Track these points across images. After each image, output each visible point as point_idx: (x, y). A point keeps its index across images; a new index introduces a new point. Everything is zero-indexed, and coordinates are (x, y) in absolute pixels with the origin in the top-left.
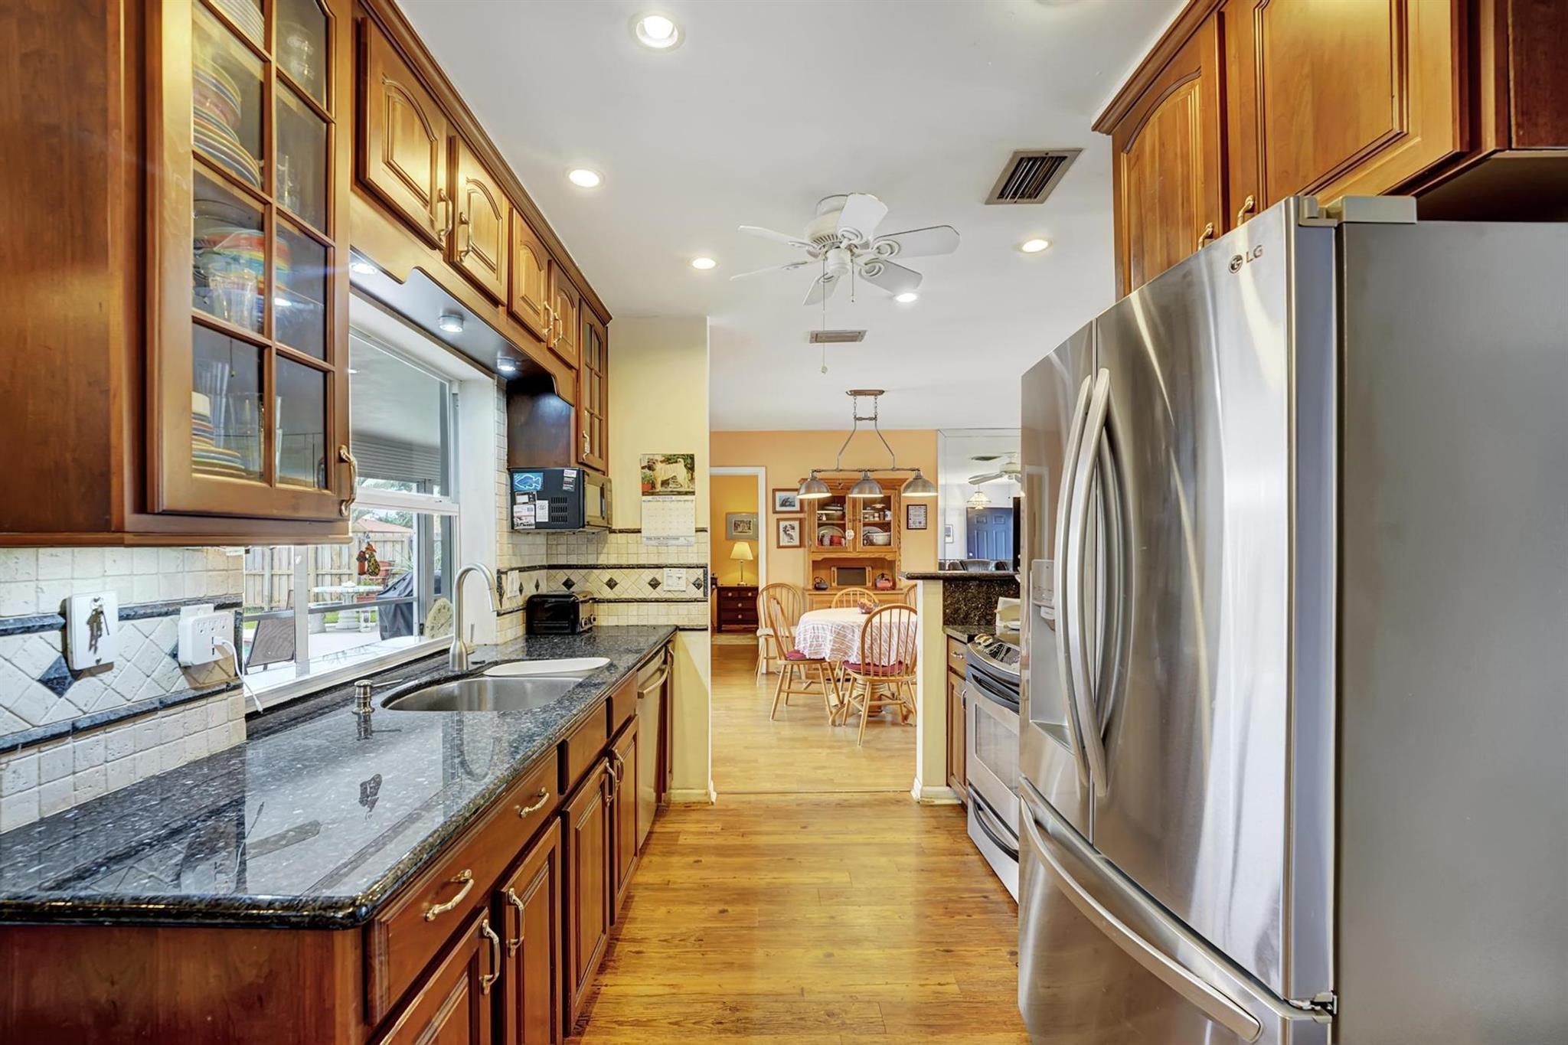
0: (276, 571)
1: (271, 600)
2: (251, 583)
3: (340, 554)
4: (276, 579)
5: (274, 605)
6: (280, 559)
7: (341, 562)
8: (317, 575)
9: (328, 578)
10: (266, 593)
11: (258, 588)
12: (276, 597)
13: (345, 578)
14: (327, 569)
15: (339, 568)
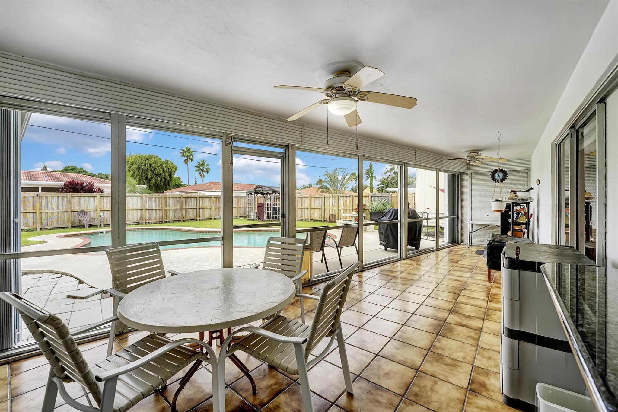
0: (326, 208)
1: (324, 218)
2: (318, 211)
3: (346, 202)
4: (326, 210)
5: (325, 219)
6: (327, 203)
7: (346, 205)
8: (339, 209)
9: (342, 211)
10: (323, 215)
11: (320, 214)
12: (326, 217)
13: (348, 211)
14: (342, 207)
15: (346, 207)
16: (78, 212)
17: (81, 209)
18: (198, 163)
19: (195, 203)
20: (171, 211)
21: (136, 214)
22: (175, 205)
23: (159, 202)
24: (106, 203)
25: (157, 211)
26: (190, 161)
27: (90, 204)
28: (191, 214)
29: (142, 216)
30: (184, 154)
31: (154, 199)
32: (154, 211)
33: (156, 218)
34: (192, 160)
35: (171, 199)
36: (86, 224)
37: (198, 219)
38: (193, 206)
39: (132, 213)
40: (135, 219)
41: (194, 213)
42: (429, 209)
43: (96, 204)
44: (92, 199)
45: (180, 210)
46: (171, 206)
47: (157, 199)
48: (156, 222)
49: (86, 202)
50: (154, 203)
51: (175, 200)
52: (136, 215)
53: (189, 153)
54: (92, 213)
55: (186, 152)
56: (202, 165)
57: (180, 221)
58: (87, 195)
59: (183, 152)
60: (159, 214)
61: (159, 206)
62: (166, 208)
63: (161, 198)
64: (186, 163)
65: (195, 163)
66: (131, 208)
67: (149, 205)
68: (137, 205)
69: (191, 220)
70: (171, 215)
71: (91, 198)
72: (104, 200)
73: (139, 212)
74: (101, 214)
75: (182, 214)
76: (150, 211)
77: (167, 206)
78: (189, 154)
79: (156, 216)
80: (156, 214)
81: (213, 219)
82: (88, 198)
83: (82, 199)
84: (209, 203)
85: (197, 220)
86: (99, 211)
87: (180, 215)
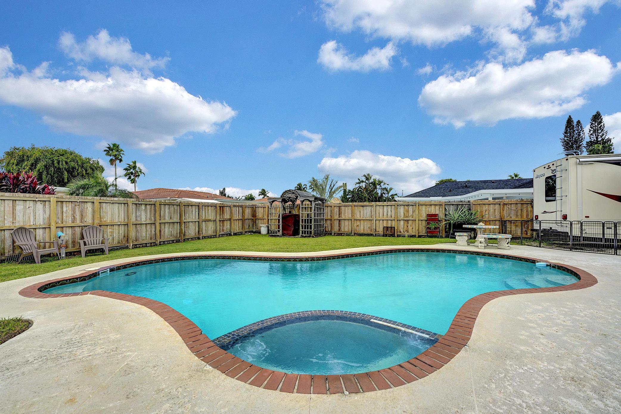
16: (12, 231)
17: (18, 225)
18: (128, 166)
19: (197, 213)
20: (167, 225)
21: (117, 231)
22: (172, 217)
23: (150, 211)
24: (66, 213)
25: (148, 226)
26: (118, 161)
27: (35, 215)
28: (192, 231)
29: (126, 235)
30: (111, 152)
31: (143, 207)
32: (144, 227)
33: (146, 237)
34: (121, 161)
35: (167, 207)
36: (37, 252)
37: (201, 237)
38: (194, 218)
39: (111, 230)
40: (116, 241)
41: (195, 229)
42: (588, 217)
43: (47, 215)
44: (40, 206)
45: (178, 223)
46: (167, 218)
47: (148, 207)
48: (146, 244)
49: (28, 211)
50: (143, 214)
51: (172, 208)
52: (117, 234)
53: (117, 151)
54: (40, 232)
55: (112, 150)
56: (133, 167)
57: (178, 241)
58: (30, 197)
59: (108, 149)
60: (151, 231)
61: (150, 219)
62: (161, 222)
63: (153, 206)
64: (112, 164)
65: (124, 165)
66: (108, 222)
67: (136, 217)
68: (119, 216)
69: (192, 238)
70: (168, 232)
71: (39, 203)
72: (62, 208)
73: (122, 228)
74: (60, 234)
75: (181, 229)
76: (138, 226)
77: (162, 218)
78: (117, 153)
79: (146, 234)
80: (146, 231)
81: (218, 236)
82: (32, 203)
83: (20, 206)
84: (213, 214)
85: (199, 238)
86: (53, 228)
87: (179, 231)
